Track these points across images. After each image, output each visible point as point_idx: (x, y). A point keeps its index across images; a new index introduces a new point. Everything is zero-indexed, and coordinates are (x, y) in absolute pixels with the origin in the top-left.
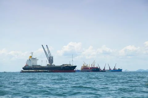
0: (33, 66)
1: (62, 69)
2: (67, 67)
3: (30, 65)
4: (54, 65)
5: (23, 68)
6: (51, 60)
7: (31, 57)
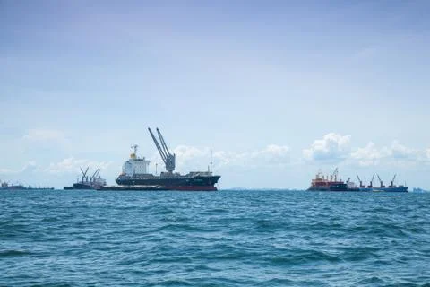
0: (135, 175)
1: (188, 184)
2: (199, 177)
3: (130, 174)
4: (178, 174)
5: (118, 181)
6: (170, 162)
7: (134, 155)
